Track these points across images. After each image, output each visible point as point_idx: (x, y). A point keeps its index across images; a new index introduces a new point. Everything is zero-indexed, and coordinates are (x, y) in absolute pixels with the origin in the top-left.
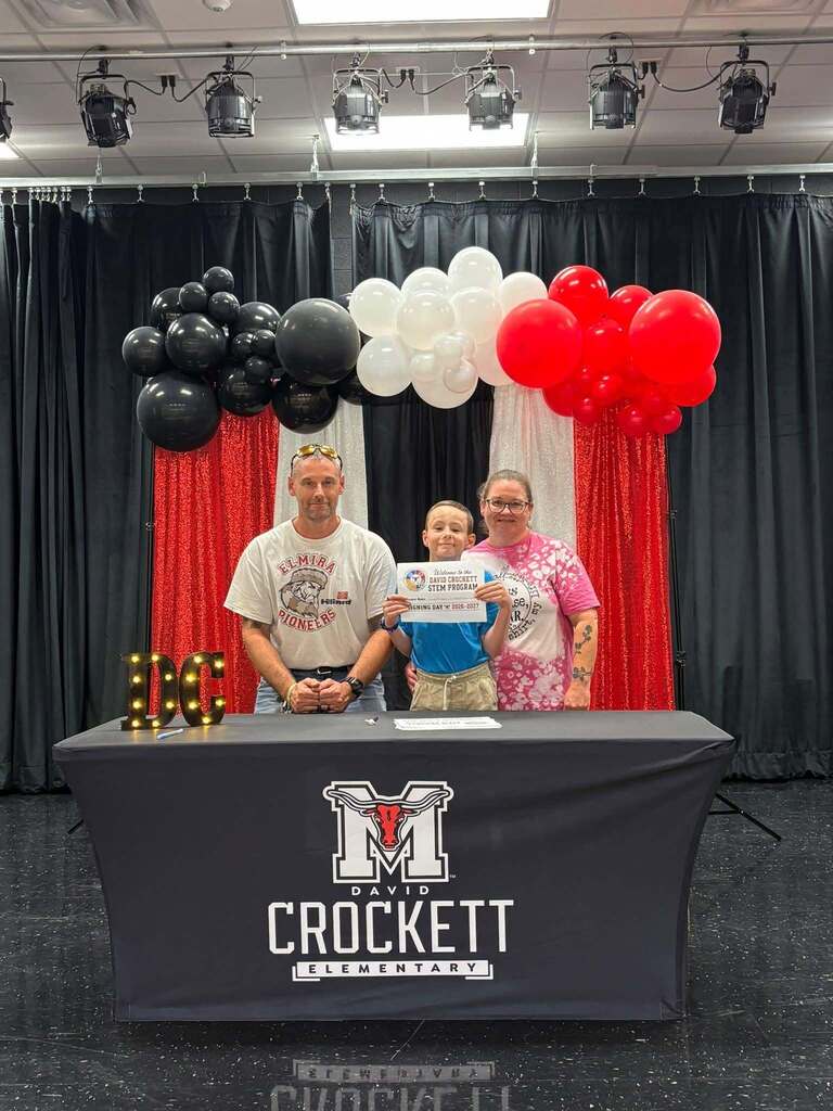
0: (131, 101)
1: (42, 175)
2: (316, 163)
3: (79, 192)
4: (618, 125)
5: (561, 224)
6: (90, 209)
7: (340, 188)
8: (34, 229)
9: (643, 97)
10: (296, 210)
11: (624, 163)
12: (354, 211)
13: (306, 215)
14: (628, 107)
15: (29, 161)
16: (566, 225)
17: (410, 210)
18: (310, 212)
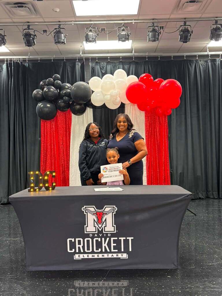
0: (35, 35)
1: (15, 55)
2: (81, 52)
3: (24, 60)
4: (154, 41)
5: (140, 67)
6: (27, 64)
7: (87, 59)
8: (13, 68)
9: (160, 34)
10: (76, 64)
11: (155, 52)
12: (90, 64)
13: (79, 65)
14: (157, 37)
15: (12, 52)
16: (141, 67)
17: (104, 64)
18: (80, 64)
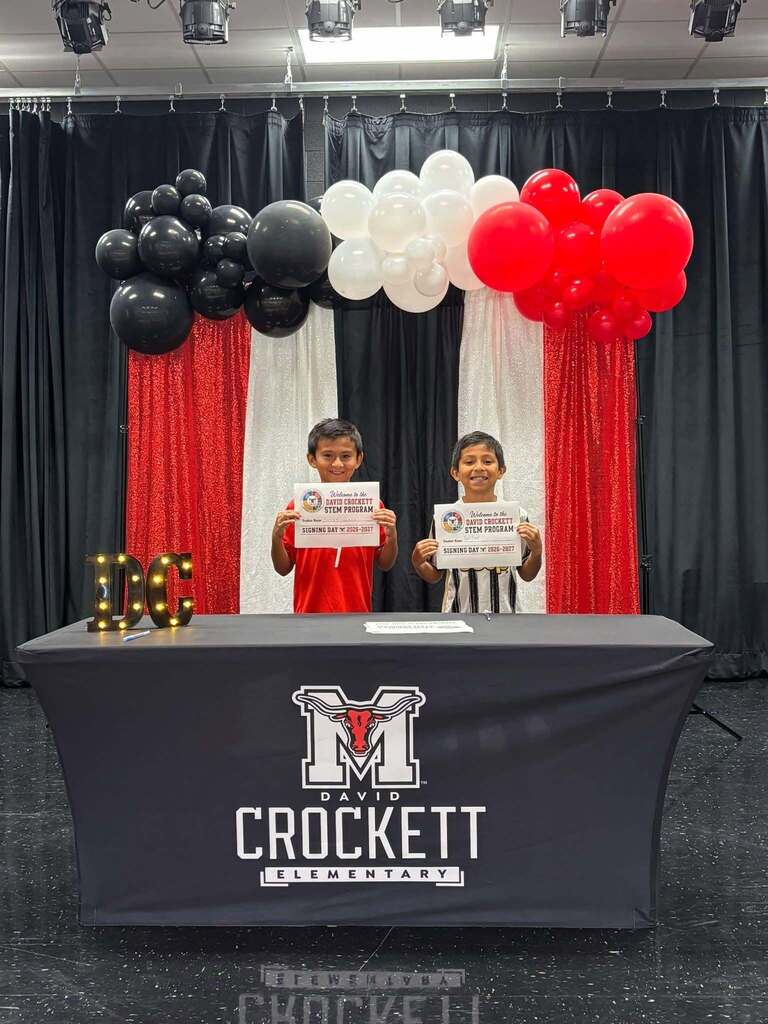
0: (106, 7)
1: (20, 85)
2: (289, 73)
3: (58, 105)
4: (589, 32)
5: (530, 136)
6: (69, 120)
7: (314, 101)
8: (14, 139)
9: (614, 4)
10: (270, 120)
11: (592, 76)
12: (326, 122)
13: (280, 126)
14: (599, 15)
15: (10, 73)
16: (534, 136)
17: (381, 122)
18: (284, 123)
